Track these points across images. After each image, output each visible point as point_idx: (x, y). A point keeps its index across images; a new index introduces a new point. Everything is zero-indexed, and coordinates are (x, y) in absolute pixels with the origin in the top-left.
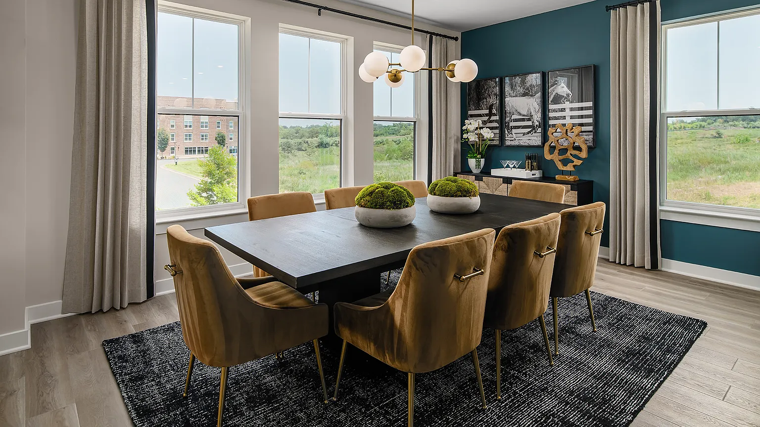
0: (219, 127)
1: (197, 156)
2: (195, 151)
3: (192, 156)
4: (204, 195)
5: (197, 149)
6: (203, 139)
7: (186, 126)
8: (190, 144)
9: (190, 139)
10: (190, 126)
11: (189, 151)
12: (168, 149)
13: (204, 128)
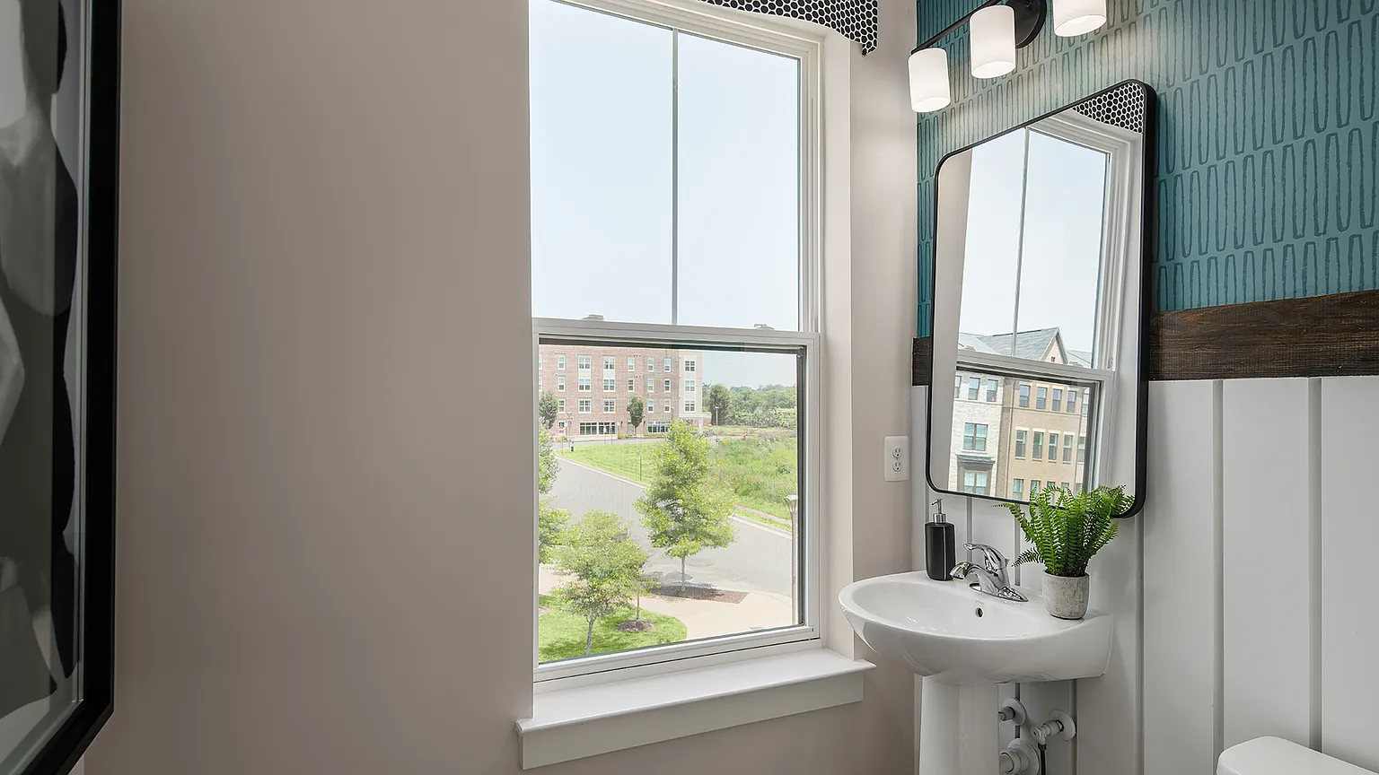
0: (631, 388)
1: (598, 436)
2: (594, 428)
3: (591, 437)
4: (661, 504)
5: (598, 426)
6: (606, 409)
7: (582, 387)
8: (588, 416)
9: (587, 409)
10: (588, 387)
11: (587, 429)
12: (556, 424)
13: (609, 391)
